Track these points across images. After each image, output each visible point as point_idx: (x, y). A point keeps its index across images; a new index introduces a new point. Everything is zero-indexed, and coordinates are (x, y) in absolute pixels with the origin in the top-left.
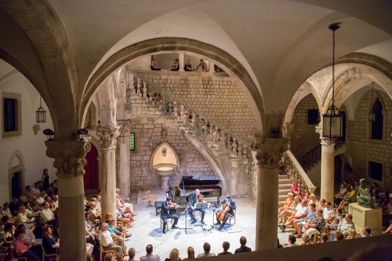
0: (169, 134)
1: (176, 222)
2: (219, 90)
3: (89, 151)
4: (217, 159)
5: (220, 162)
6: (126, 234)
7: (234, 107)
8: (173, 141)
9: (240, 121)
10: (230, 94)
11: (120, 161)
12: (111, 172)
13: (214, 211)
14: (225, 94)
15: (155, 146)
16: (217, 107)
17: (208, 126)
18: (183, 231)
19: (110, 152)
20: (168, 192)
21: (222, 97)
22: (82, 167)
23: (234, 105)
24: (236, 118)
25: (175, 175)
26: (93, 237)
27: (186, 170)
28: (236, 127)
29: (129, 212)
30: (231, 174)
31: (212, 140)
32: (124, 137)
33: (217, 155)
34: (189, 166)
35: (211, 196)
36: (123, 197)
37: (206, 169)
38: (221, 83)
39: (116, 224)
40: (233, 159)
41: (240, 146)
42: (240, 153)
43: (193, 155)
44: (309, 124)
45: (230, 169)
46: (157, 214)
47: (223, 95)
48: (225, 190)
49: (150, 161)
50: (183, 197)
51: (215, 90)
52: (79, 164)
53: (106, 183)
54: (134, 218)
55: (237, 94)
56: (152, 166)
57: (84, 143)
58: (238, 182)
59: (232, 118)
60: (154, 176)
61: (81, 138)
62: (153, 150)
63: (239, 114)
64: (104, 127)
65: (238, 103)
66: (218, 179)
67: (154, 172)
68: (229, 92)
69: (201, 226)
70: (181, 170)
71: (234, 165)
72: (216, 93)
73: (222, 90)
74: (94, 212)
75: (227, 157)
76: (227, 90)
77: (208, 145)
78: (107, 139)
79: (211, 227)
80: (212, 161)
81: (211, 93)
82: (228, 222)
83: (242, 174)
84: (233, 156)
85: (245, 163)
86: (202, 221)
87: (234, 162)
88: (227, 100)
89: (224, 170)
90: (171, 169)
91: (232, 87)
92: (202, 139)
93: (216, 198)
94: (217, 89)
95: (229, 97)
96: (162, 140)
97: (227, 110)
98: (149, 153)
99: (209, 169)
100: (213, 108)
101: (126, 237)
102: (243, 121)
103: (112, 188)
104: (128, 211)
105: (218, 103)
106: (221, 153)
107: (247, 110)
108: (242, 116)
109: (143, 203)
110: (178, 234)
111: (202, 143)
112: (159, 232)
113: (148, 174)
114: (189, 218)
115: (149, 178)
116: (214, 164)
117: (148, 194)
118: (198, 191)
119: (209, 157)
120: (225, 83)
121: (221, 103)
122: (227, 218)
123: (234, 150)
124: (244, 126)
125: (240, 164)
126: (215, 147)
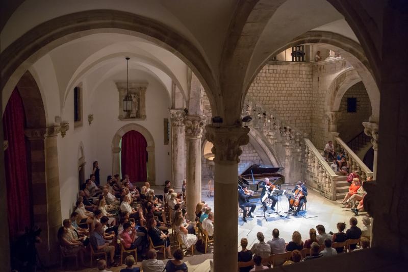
2: (265, 79)
4: (272, 147)
5: (274, 150)
7: (279, 95)
9: (285, 109)
10: (276, 82)
14: (271, 82)
16: (263, 95)
17: (264, 114)
21: (268, 85)
23: (279, 93)
24: (281, 106)
28: (281, 115)
30: (285, 162)
31: (268, 128)
32: (181, 126)
33: (272, 144)
37: (255, 158)
38: (267, 71)
40: (287, 147)
41: (293, 134)
42: (293, 142)
44: (348, 112)
45: (284, 157)
47: (269, 84)
51: (261, 79)
55: (282, 82)
58: (292, 170)
59: (277, 106)
63: (284, 102)
64: (193, 116)
65: (283, 92)
68: (275, 80)
71: (288, 153)
72: (262, 82)
73: (269, 79)
75: (281, 145)
76: (273, 79)
77: (264, 133)
78: (196, 128)
80: (267, 149)
81: (258, 81)
83: (295, 162)
84: (287, 144)
85: (298, 150)
87: (288, 150)
88: (272, 89)
89: (278, 159)
91: (277, 75)
92: (258, 127)
94: (263, 77)
95: (275, 85)
97: (273, 99)
99: (259, 158)
100: (260, 97)
102: (288, 109)
105: (265, 91)
106: (276, 141)
107: (292, 98)
108: (287, 104)
111: (259, 131)
116: (269, 153)
118: (267, 179)
119: (264, 146)
120: (271, 71)
121: (268, 92)
123: (288, 138)
124: (288, 115)
125: (293, 152)
126: (271, 135)
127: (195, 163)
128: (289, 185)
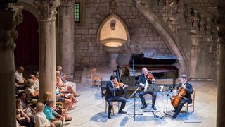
0: (118, 4)
1: (123, 106)
3: (20, 22)
4: (174, 34)
5: (177, 38)
6: (66, 117)
8: (123, 13)
11: (62, 34)
12: (51, 47)
13: (168, 95)
15: (103, 18)
18: (131, 117)
19: (50, 23)
20: (116, 71)
22: (12, 40)
25: (125, 51)
26: (29, 119)
27: (137, 46)
29: (72, 92)
30: (191, 53)
31: (168, 12)
32: (67, 7)
33: (174, 30)
34: (141, 42)
35: (166, 78)
36: (65, 76)
37: (161, 46)
39: (55, 105)
40: (193, 36)
41: (202, 20)
42: (202, 29)
43: (145, 30)
45: (190, 47)
46: (103, 95)
48: (183, 71)
49: (97, 34)
50: (132, 77)
52: (8, 37)
53: (45, 59)
54: (77, 99)
56: (99, 41)
57: (13, 13)
58: (199, 63)
60: (101, 52)
61: (9, 7)
62: (101, 23)
66: (174, 58)
67: (101, 48)
69: (153, 112)
70: (132, 46)
71: (195, 42)
74: (32, 90)
75: (186, 33)
77: (164, 18)
78: (45, 9)
79: (164, 114)
80: (167, 36)
82: (184, 109)
84: (194, 31)
85: (209, 40)
86: (153, 106)
87: (195, 39)
89: (182, 48)
90: (121, 45)
93: (172, 80)
96: (111, 11)
98: (96, 26)
101: (66, 121)
103: (52, 64)
104: (70, 90)
106: (179, 27)
109: (88, 82)
110: (126, 120)
112: (104, 117)
113: (94, 49)
114: (139, 102)
115: (96, 54)
116: (170, 41)
117: (93, 73)
119: (164, 32)
122: (183, 105)
123: (195, 24)
125: (202, 42)
126: (172, 21)
127: (45, 48)
128: (195, 81)
